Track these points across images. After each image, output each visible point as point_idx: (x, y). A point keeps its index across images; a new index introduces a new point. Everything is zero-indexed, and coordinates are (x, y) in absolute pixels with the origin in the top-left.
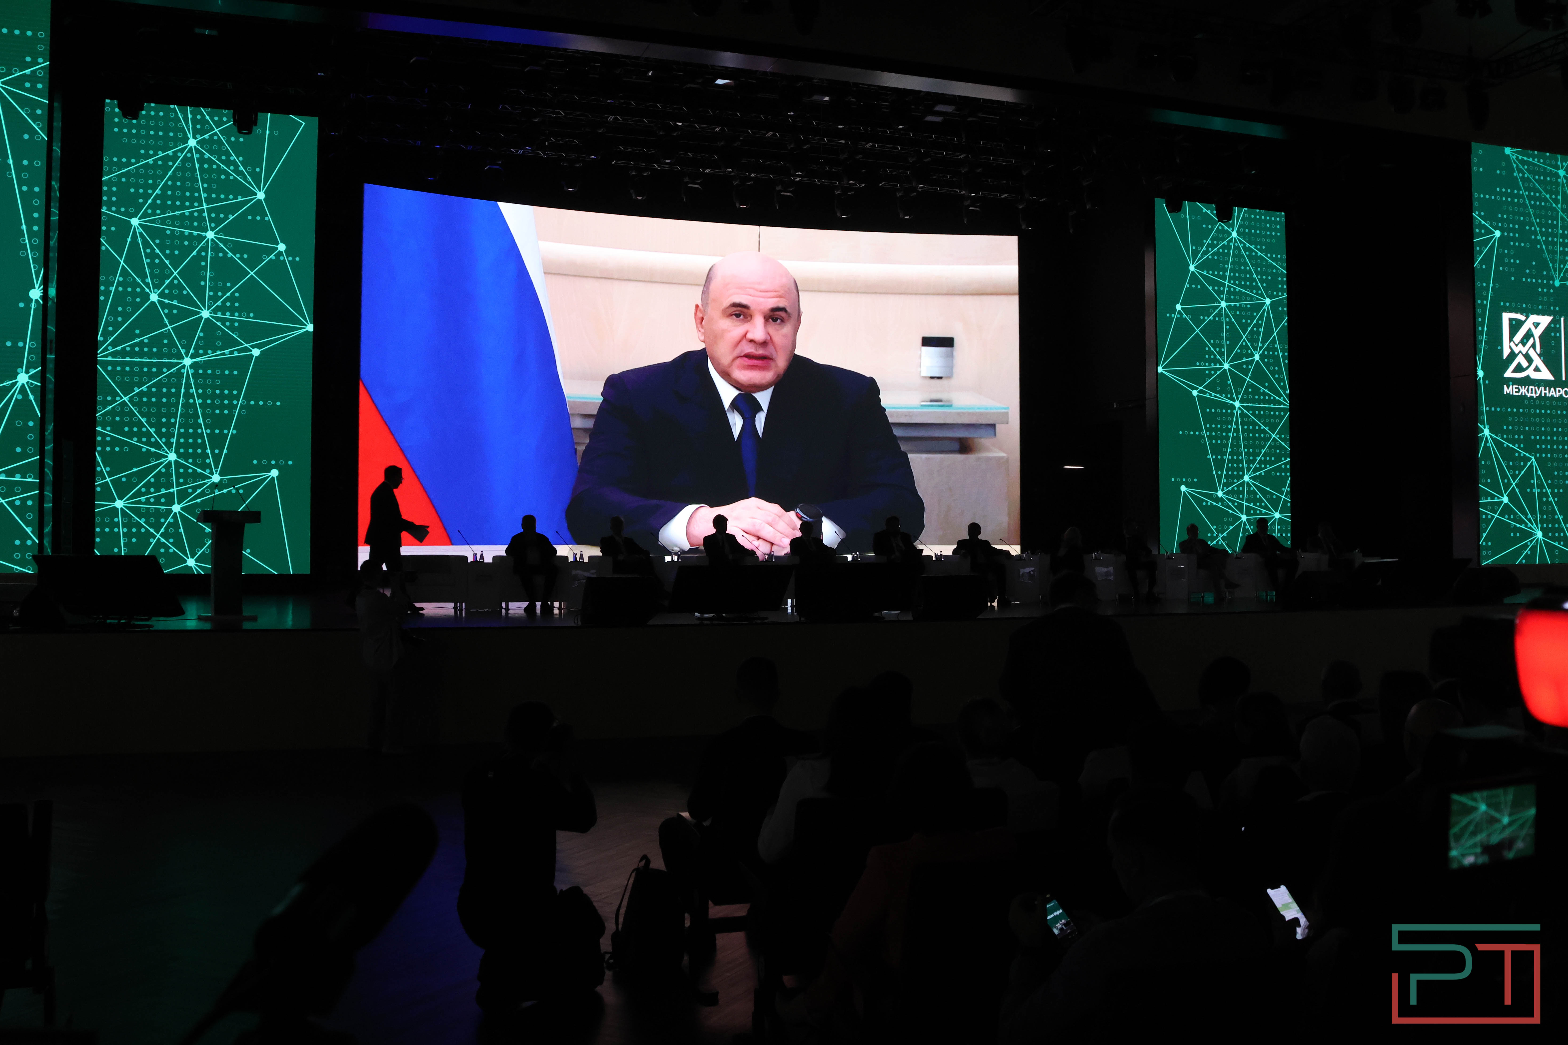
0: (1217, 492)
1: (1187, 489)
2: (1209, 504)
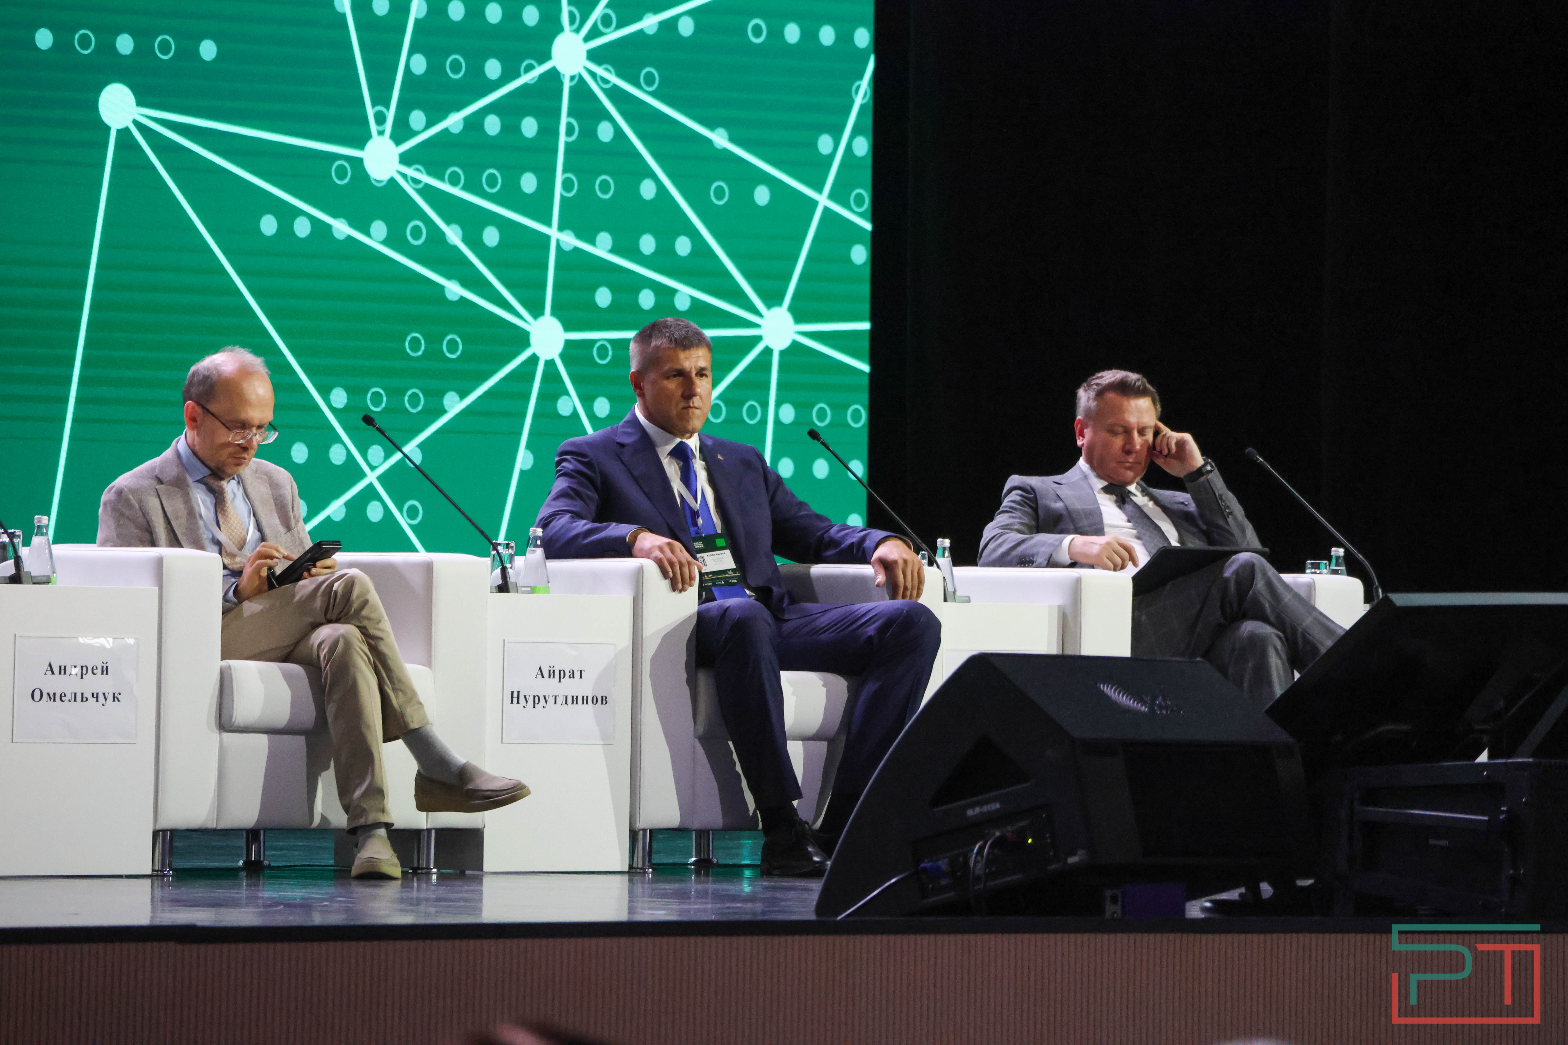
0: (361, 146)
1: (143, 114)
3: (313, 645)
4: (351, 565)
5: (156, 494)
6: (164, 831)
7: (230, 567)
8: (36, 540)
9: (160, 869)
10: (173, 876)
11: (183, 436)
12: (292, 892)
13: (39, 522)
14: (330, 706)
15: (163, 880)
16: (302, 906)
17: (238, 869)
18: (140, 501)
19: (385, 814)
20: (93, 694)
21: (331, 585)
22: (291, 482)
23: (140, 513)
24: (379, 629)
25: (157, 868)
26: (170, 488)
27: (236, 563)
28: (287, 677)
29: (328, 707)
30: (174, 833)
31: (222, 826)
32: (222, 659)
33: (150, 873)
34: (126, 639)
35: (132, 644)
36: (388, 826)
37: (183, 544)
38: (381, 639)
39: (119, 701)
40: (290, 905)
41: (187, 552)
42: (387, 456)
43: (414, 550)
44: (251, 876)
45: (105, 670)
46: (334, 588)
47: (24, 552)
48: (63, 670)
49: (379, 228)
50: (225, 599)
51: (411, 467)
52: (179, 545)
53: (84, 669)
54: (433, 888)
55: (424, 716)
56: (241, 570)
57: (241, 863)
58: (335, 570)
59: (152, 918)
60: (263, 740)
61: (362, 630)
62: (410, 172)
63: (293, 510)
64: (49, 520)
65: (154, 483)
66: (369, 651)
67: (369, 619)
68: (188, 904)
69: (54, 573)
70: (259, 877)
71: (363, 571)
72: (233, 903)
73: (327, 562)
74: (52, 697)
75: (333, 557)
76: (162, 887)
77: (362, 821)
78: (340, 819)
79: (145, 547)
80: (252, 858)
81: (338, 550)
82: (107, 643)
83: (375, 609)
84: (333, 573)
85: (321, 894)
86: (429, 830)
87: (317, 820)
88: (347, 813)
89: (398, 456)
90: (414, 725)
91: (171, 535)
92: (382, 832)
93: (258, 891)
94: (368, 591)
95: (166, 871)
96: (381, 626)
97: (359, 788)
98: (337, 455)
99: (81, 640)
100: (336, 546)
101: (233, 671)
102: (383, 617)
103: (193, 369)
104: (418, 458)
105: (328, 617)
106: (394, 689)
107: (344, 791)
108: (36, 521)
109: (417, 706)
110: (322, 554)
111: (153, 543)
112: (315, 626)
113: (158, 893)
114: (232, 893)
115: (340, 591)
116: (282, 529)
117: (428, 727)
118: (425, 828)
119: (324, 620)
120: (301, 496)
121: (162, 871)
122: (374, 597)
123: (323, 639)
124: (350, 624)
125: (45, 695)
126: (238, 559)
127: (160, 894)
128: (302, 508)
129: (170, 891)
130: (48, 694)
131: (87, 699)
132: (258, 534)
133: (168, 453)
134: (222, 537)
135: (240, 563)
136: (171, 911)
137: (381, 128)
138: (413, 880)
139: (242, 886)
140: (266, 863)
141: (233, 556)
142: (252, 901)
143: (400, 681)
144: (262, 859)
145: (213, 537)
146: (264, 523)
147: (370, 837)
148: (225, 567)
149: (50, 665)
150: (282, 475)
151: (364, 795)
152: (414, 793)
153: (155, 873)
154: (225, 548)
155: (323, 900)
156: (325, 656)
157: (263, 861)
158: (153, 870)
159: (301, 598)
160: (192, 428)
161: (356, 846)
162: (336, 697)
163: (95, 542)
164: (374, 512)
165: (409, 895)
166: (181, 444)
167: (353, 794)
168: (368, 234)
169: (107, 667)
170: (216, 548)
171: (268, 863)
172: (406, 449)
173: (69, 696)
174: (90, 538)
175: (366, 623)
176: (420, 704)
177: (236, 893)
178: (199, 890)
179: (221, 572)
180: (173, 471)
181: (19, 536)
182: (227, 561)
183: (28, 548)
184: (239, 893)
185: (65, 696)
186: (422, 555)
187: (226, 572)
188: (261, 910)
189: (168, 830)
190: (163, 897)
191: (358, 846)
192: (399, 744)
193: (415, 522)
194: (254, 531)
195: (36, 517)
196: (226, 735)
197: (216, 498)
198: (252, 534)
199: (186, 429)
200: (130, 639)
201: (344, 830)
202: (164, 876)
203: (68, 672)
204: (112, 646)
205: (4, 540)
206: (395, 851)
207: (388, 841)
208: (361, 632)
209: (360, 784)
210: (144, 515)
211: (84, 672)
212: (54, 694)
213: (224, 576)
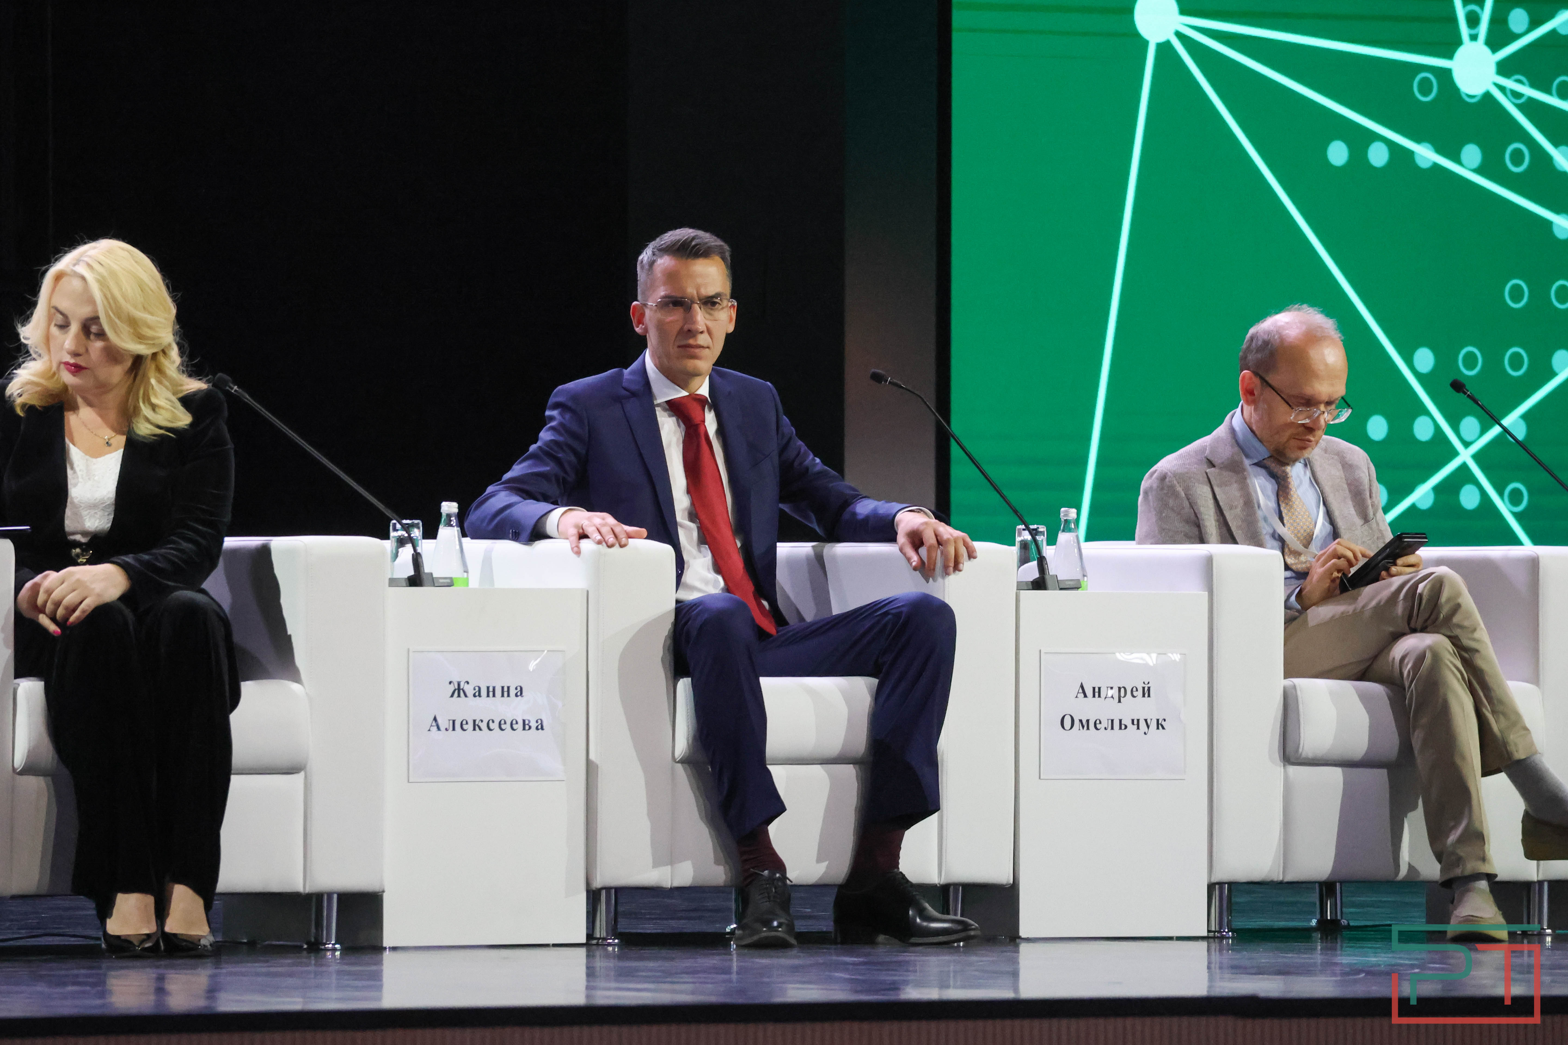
0: (1449, 55)
1: (1187, 24)
2: (1378, 156)
3: (1394, 659)
4: (1440, 562)
5: (1206, 479)
6: (1222, 884)
7: (1294, 567)
8: (1063, 537)
9: (1217, 929)
10: (1233, 938)
11: (1239, 410)
12: (1375, 957)
13: (1066, 515)
14: (1416, 733)
15: (1221, 941)
16: (1388, 974)
17: (1311, 930)
18: (1187, 490)
19: (1486, 864)
20: (1133, 721)
21: (1415, 586)
22: (1368, 464)
23: (1186, 504)
24: (1474, 640)
25: (1213, 929)
26: (1225, 473)
27: (1302, 563)
28: (1365, 698)
29: (1413, 734)
30: (1233, 886)
31: (1289, 878)
32: (1285, 678)
33: (1205, 934)
34: (1170, 655)
35: (1178, 660)
36: (1490, 877)
37: (1238, 541)
38: (1477, 651)
39: (1163, 728)
40: (1371, 972)
41: (1242, 550)
42: (1484, 430)
43: (1517, 542)
44: (1327, 938)
45: (1147, 692)
46: (1419, 591)
47: (1048, 551)
48: (1097, 692)
49: (1472, 154)
50: (1287, 607)
51: (1511, 442)
52: (1235, 542)
53: (1122, 690)
54: (1547, 953)
55: (1532, 744)
56: (1306, 571)
57: (1314, 922)
58: (1420, 568)
59: (1210, 987)
60: (1336, 774)
61: (1454, 640)
62: (1510, 84)
63: (1371, 497)
64: (1078, 514)
65: (1205, 467)
66: (1463, 666)
67: (1460, 626)
68: (1253, 971)
69: (1084, 576)
70: (1336, 939)
71: (1453, 570)
72: (1305, 970)
73: (1411, 559)
74: (1085, 725)
75: (1417, 552)
76: (1221, 950)
77: (1458, 872)
78: (1431, 869)
79: (1193, 543)
80: (1327, 917)
81: (1422, 544)
82: (1151, 659)
83: (1469, 615)
84: (1417, 571)
85: (1409, 959)
86: (1540, 883)
87: (1403, 871)
88: (1440, 861)
89: (1496, 430)
90: (1520, 755)
91: (1224, 529)
92: (1483, 884)
93: (1336, 955)
94: (1458, 594)
95: (1224, 931)
96: (1476, 635)
97: (1453, 832)
98: (1422, 430)
99: (1120, 656)
100: (1422, 539)
101: (1299, 693)
102: (1479, 624)
103: (1252, 331)
104: (1520, 433)
105: (1413, 625)
106: (1494, 712)
107: (1436, 834)
108: (1062, 514)
109: (1524, 732)
110: (1404, 548)
111: (1202, 539)
112: (1397, 636)
113: (1216, 957)
114: (1305, 958)
115: (1425, 593)
116: (1358, 521)
117: (1537, 758)
118: (1535, 879)
119: (1407, 629)
120: (1379, 480)
121: (1219, 932)
122: (1467, 600)
123: (1407, 652)
124: (1438, 632)
125: (1077, 722)
126: (1303, 558)
127: (1218, 960)
128: (1382, 494)
129: (1229, 956)
130: (1081, 721)
131: (1126, 727)
132: (1329, 527)
133: (1221, 431)
134: (1281, 530)
135: (1305, 562)
136: (1230, 980)
137: (1473, 32)
138: (1523, 942)
139: (1315, 949)
140: (1344, 922)
141: (1297, 554)
142: (1328, 967)
143: (1501, 702)
144: (1339, 917)
145: (1274, 531)
146: (1337, 514)
147: (1468, 890)
148: (1287, 567)
149: (1082, 687)
150: (1358, 455)
151: (1460, 840)
152: (1520, 837)
153: (1211, 934)
154: (1288, 545)
155: (1413, 966)
156: (1409, 672)
157: (1340, 920)
158: (1209, 931)
159: (1378, 604)
160: (1248, 402)
161: (1452, 902)
162: (1424, 721)
163: (1134, 539)
164: (1469, 499)
165: (1518, 961)
166: (1237, 419)
167: (1448, 837)
168: (1457, 160)
169: (1149, 688)
170: (1276, 544)
171: (1346, 922)
172: (1507, 422)
173: (1105, 724)
174: (1127, 534)
175: (1457, 632)
176: (1526, 729)
177: (1309, 958)
178: (1263, 955)
179: (1282, 574)
180: (1226, 452)
181: (1042, 533)
182: (1290, 561)
183: (1054, 547)
184: (1312, 958)
185: (1100, 723)
186: (1528, 549)
187: (1289, 574)
188: (1339, 978)
189: (1225, 883)
190: (1221, 963)
191: (1453, 902)
192: (1502, 779)
193: (1520, 508)
194: (1323, 524)
195: (1063, 509)
196: (1292, 769)
197: (1278, 483)
198: (1321, 526)
199: (1242, 401)
200: (1175, 655)
201: (1436, 882)
202: (1222, 938)
203: (1103, 694)
204: (1155, 663)
205: (1026, 537)
206: (1500, 908)
207: (1491, 896)
208: (1453, 644)
209: (1455, 827)
210: (1191, 507)
211: (1122, 694)
212: (1088, 721)
213: (1286, 579)
